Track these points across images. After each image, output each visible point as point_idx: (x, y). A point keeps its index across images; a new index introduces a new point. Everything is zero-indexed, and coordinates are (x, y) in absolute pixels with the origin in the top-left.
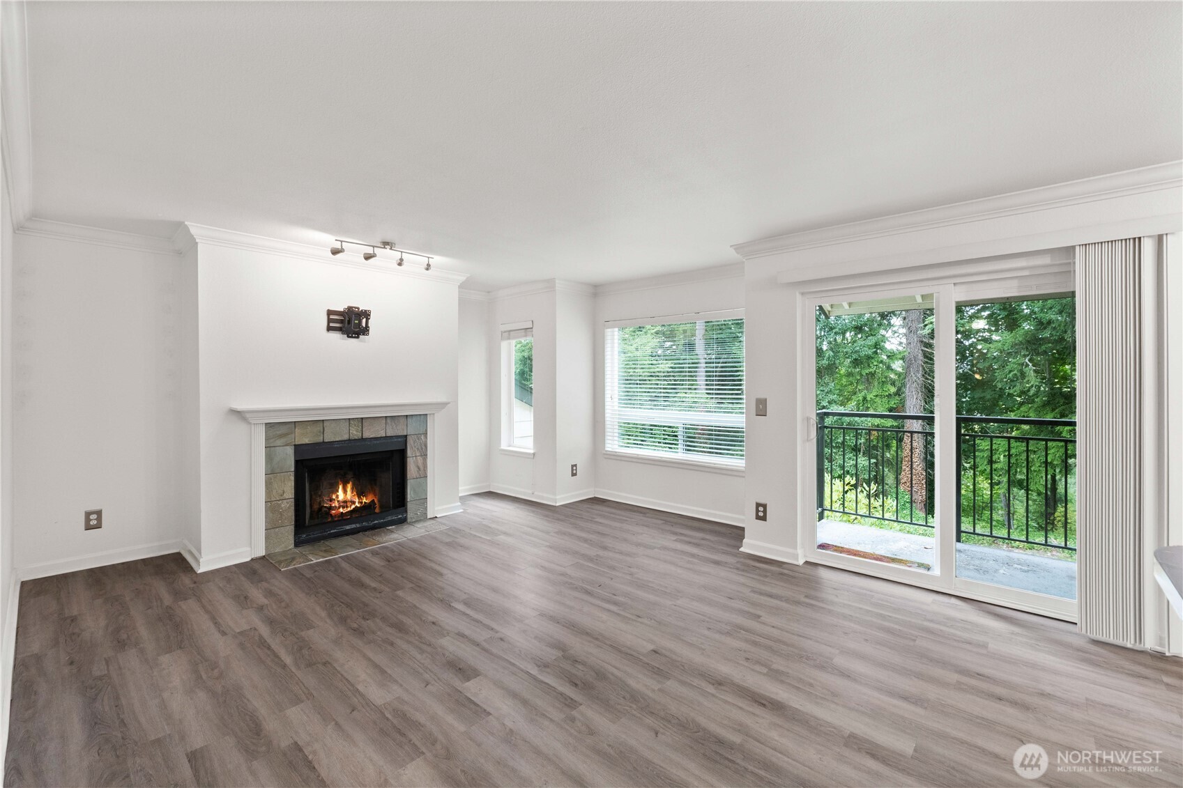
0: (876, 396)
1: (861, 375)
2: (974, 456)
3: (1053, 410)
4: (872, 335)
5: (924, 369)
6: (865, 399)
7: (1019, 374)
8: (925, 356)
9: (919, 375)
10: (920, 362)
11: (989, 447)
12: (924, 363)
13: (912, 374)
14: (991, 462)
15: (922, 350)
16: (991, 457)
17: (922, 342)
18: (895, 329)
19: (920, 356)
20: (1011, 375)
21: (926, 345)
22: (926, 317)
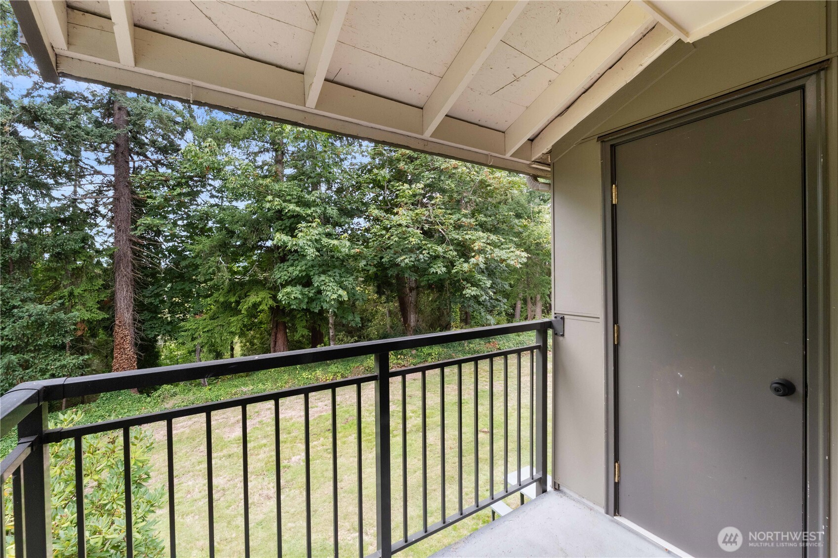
0: (85, 291)
1: (66, 270)
3: (234, 295)
4: (78, 230)
5: (134, 265)
6: (71, 294)
8: (135, 254)
9: (129, 270)
10: (130, 259)
12: (133, 259)
15: (131, 248)
17: (131, 240)
18: (100, 229)
19: (129, 253)
20: (211, 270)
21: (135, 243)
22: (134, 219)
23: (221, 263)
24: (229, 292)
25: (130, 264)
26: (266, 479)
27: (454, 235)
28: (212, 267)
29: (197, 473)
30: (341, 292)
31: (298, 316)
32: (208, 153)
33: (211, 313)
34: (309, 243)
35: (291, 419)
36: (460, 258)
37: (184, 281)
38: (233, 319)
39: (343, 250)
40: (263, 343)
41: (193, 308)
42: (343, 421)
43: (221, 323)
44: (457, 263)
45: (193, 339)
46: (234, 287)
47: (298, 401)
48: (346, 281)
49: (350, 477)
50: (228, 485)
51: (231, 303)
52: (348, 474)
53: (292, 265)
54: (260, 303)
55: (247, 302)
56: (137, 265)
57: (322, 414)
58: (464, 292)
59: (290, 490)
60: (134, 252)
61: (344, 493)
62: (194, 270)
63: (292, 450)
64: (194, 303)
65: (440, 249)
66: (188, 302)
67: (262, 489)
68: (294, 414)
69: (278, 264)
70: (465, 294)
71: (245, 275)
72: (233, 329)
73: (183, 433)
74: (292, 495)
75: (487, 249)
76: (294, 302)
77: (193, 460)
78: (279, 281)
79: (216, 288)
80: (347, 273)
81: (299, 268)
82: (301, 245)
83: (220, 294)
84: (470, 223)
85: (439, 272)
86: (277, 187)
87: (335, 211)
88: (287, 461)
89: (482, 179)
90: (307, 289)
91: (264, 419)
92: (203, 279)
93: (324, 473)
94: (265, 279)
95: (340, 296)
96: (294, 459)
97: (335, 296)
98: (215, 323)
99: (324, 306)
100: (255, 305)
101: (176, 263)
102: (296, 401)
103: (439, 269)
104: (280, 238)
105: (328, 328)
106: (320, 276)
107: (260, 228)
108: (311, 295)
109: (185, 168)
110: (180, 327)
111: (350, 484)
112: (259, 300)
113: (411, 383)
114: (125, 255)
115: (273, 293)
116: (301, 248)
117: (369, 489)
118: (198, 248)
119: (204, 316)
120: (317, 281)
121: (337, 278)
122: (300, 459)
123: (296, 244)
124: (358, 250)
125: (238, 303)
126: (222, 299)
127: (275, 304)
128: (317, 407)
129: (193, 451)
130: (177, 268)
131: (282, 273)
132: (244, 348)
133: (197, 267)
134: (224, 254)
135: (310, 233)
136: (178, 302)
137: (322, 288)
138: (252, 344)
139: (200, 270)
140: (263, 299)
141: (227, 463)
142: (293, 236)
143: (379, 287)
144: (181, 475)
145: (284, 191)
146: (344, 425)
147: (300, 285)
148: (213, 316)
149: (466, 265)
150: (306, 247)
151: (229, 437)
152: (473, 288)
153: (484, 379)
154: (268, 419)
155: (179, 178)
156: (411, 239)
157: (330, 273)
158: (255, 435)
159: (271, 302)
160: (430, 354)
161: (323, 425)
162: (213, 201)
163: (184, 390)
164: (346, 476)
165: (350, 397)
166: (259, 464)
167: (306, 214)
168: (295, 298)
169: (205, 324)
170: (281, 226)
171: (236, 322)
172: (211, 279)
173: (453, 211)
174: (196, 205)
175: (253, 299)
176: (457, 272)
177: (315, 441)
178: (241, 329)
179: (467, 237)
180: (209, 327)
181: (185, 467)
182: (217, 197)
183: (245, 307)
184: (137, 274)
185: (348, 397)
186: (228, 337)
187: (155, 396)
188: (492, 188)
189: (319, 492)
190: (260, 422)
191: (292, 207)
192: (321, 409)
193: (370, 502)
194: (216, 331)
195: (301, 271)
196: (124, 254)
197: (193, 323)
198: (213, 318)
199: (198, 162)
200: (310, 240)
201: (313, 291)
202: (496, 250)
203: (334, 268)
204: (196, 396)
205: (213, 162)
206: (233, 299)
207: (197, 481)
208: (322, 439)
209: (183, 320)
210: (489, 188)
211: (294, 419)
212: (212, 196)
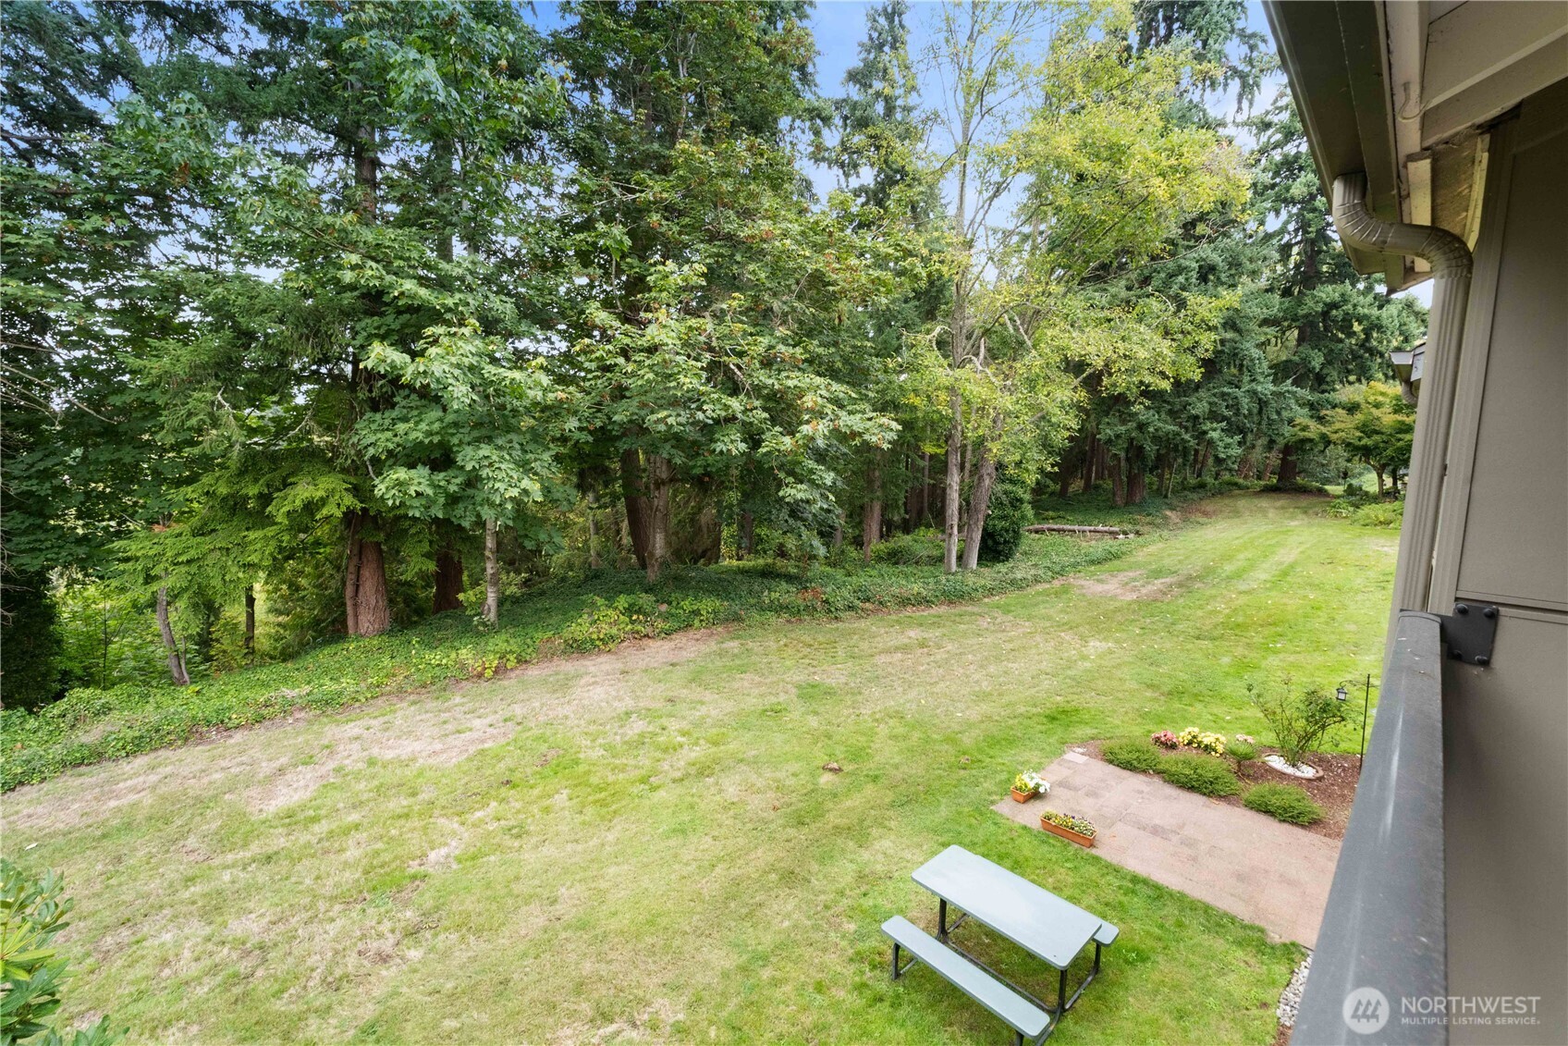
23: (220, 406)
24: (242, 473)
26: (370, 911)
27: (763, 377)
28: (197, 415)
29: (184, 909)
30: (526, 483)
31: (412, 531)
32: (183, 127)
33: (195, 521)
34: (457, 372)
35: (414, 760)
36: (773, 426)
37: (119, 443)
38: (252, 535)
39: (531, 393)
40: (321, 585)
41: (143, 507)
42: (538, 762)
43: (224, 545)
44: (767, 435)
45: (149, 579)
46: (252, 464)
47: (423, 717)
48: (536, 460)
49: (573, 891)
50: (272, 935)
51: (246, 498)
52: (569, 884)
53: (405, 420)
54: (323, 501)
55: (290, 498)
57: (486, 746)
58: (781, 493)
59: (436, 935)
61: (565, 929)
62: (145, 418)
63: (426, 834)
64: (147, 495)
65: (736, 404)
66: (131, 493)
67: (363, 937)
68: (418, 749)
69: (368, 415)
70: (784, 497)
71: (277, 435)
72: (254, 558)
73: (133, 805)
74: (440, 946)
75: (826, 410)
76: (416, 503)
77: (171, 876)
78: (371, 451)
79: (205, 462)
80: (536, 442)
81: (423, 426)
83: (218, 479)
84: (793, 356)
85: (734, 452)
86: (368, 235)
87: (509, 306)
88: (418, 861)
89: (816, 270)
90: (442, 475)
91: (347, 762)
92: (170, 440)
93: (513, 886)
94: (332, 448)
95: (525, 492)
96: (433, 856)
97: (514, 492)
98: (206, 543)
99: (482, 513)
100: (310, 507)
101: (96, 401)
102: (418, 718)
103: (732, 444)
104: (382, 355)
105: (483, 558)
106: (479, 448)
107: (323, 329)
108: (453, 488)
109: (115, 166)
110: (111, 552)
111: (575, 906)
112: (321, 493)
113: (668, 672)
115: (352, 480)
116: (438, 381)
117: (620, 916)
118: (155, 366)
119: (177, 528)
120: (468, 458)
121: (517, 453)
122: (448, 856)
123: (425, 372)
124: (564, 396)
125: (265, 499)
126: (223, 490)
127: (359, 506)
128: (471, 730)
129: (167, 851)
130: (99, 412)
132: (275, 596)
133: (154, 410)
134: (228, 386)
135: (458, 349)
136: (103, 492)
137: (484, 473)
138: (294, 587)
139: (162, 419)
140: (332, 492)
141: (262, 878)
142: (414, 355)
143: (581, 475)
144: (138, 920)
145: (389, 247)
146: (539, 769)
147: (424, 464)
148: (201, 528)
149: (787, 440)
150: (450, 381)
151: (261, 810)
152: (799, 486)
153: (807, 661)
154: (357, 761)
155: (99, 189)
156: (682, 379)
157: (500, 442)
158: (329, 802)
159: (349, 500)
160: (697, 613)
161: (490, 772)
162: (194, 259)
163: (129, 696)
164: (563, 890)
165: (542, 705)
166: (347, 874)
167: (443, 305)
168: (418, 494)
169: (180, 546)
170: (378, 328)
171: (260, 542)
172: (192, 443)
173: (758, 328)
174: (144, 265)
175: (303, 491)
176: (769, 453)
177: (479, 809)
178: (275, 559)
179: (790, 383)
180: (192, 554)
181: (148, 896)
182: (205, 249)
183: (285, 509)
185: (537, 704)
186: (241, 575)
188: (836, 288)
189: (507, 934)
190: (337, 770)
191: (409, 285)
192: (481, 733)
193: (630, 946)
194: (210, 560)
195: (429, 434)
197: (148, 543)
198: (199, 532)
199: (157, 149)
200: (458, 366)
201: (458, 481)
202: (842, 414)
203: (508, 432)
204: (164, 712)
205: (200, 156)
206: (252, 491)
207: (186, 930)
208: (494, 804)
209: (119, 534)
210: (831, 288)
211: (421, 761)
212: (190, 247)
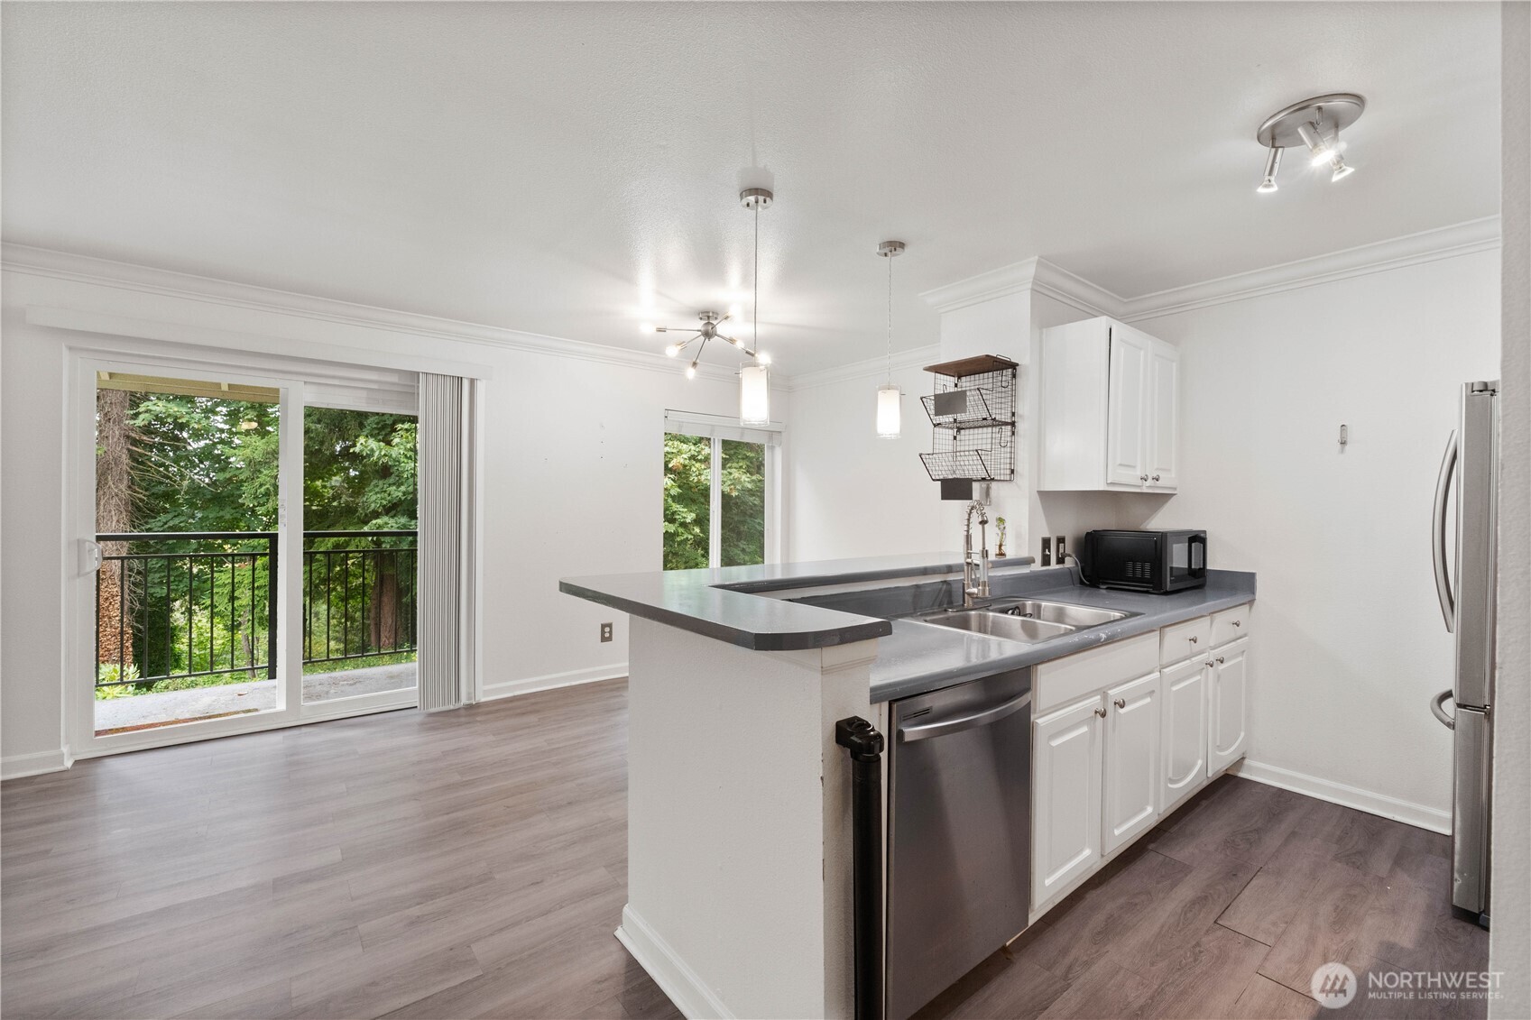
2: (212, 593)
5: (132, 478)
7: (272, 489)
8: (134, 459)
9: (123, 486)
10: (125, 467)
11: (230, 581)
12: (131, 468)
13: (111, 483)
14: (233, 599)
15: (129, 450)
16: (233, 591)
17: (128, 437)
19: (125, 459)
20: (262, 490)
21: (135, 442)
22: (135, 402)
25: (125, 476)
56: (137, 479)
60: (132, 455)
82: (394, 456)
114: (117, 461)
123: (385, 455)
131: (378, 495)
184: (138, 493)
187: (159, 687)
195: (404, 494)
196: (115, 459)
